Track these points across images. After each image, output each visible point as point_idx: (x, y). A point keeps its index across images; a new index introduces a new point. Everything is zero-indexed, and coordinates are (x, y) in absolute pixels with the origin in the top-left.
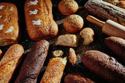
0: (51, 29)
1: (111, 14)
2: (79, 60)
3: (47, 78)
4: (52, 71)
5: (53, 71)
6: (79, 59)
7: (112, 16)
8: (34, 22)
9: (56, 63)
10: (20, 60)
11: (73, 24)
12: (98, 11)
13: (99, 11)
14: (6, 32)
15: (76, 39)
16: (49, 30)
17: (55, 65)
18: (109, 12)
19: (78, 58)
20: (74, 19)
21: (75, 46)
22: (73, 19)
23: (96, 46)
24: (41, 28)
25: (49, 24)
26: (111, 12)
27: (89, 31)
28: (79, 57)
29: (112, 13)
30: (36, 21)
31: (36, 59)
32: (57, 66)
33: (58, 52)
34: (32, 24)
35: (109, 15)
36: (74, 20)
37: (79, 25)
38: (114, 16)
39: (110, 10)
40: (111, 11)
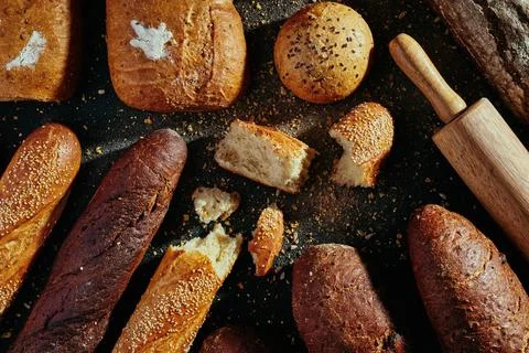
0: (209, 85)
1: (510, 58)
2: (289, 250)
3: (144, 336)
4: (166, 310)
5: (169, 313)
6: (294, 247)
7: (507, 71)
8: (140, 29)
9: (189, 280)
10: (59, 212)
11: (312, 79)
12: (458, 14)
13: (464, 15)
14: (9, 67)
15: (304, 163)
16: (197, 90)
17: (184, 287)
18: (502, 48)
19: (291, 240)
20: (323, 49)
21: (293, 190)
22: (320, 53)
23: (381, 195)
24: (163, 76)
25: (203, 55)
26: (512, 50)
27: (366, 145)
28: (296, 236)
29: (515, 55)
30: (146, 27)
31: (114, 243)
32: (191, 290)
33: (214, 207)
34: (127, 42)
35: (497, 59)
36: (321, 57)
37: (339, 85)
38: (518, 76)
39: (513, 38)
40: (515, 46)
